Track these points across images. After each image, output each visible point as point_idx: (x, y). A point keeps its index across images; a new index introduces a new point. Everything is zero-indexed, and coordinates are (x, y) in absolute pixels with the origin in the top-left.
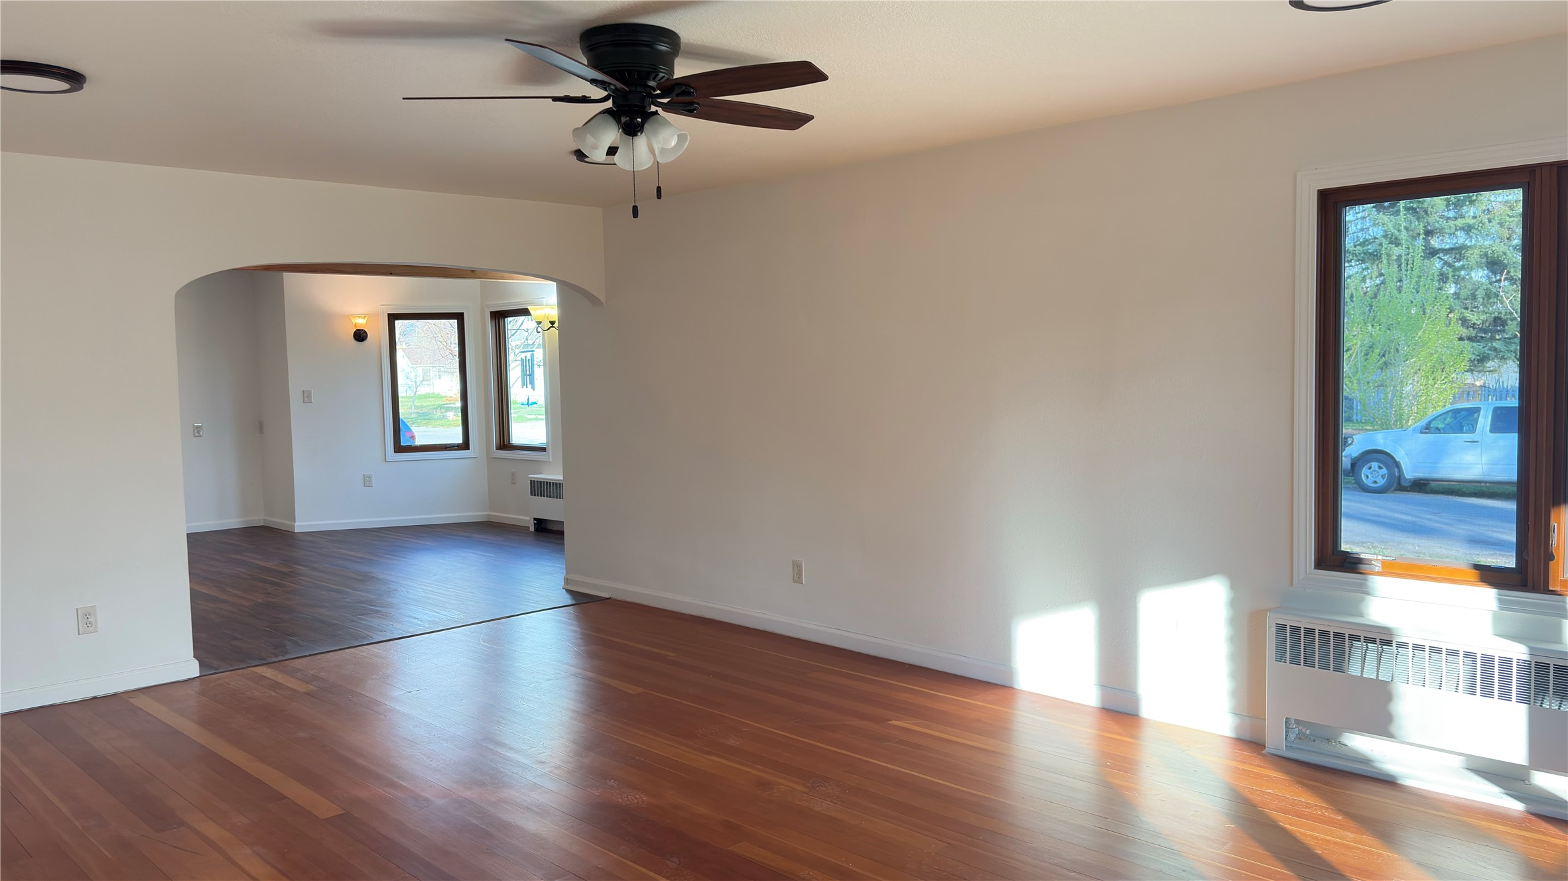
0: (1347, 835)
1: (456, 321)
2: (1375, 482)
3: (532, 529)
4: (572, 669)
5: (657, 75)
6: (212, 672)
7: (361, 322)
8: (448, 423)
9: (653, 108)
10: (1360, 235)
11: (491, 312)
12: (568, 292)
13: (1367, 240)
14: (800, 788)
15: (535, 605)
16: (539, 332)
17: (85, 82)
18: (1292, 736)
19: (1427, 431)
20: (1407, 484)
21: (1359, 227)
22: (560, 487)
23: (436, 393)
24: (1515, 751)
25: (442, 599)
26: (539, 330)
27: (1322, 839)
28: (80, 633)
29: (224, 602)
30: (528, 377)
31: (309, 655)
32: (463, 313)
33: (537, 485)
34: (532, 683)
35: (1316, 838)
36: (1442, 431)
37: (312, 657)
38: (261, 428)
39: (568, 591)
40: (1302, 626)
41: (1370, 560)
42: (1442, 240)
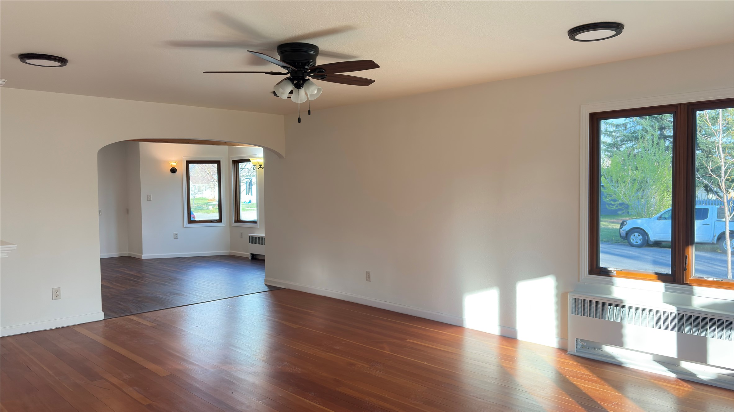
0: (597, 386)
1: (217, 164)
2: (637, 242)
3: (250, 258)
4: (268, 317)
5: (309, 64)
6: (110, 318)
7: (174, 164)
8: (210, 211)
9: (308, 77)
10: (632, 129)
11: (233, 161)
12: (268, 152)
13: (635, 131)
14: (367, 366)
15: (251, 291)
16: (254, 170)
17: (67, 63)
18: (579, 347)
19: (660, 219)
20: (651, 243)
21: (631, 125)
22: (263, 239)
23: (204, 197)
24: (672, 352)
25: (210, 288)
26: (255, 168)
27: (586, 387)
28: (53, 299)
29: (113, 288)
30: (249, 190)
31: (152, 311)
32: (220, 161)
33: (253, 238)
34: (251, 323)
35: (584, 386)
36: (667, 219)
37: (153, 312)
38: (127, 211)
39: (266, 285)
40: (583, 299)
41: (611, 271)
42: (670, 132)
